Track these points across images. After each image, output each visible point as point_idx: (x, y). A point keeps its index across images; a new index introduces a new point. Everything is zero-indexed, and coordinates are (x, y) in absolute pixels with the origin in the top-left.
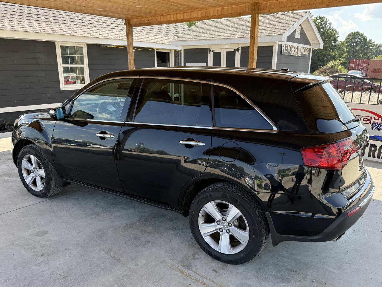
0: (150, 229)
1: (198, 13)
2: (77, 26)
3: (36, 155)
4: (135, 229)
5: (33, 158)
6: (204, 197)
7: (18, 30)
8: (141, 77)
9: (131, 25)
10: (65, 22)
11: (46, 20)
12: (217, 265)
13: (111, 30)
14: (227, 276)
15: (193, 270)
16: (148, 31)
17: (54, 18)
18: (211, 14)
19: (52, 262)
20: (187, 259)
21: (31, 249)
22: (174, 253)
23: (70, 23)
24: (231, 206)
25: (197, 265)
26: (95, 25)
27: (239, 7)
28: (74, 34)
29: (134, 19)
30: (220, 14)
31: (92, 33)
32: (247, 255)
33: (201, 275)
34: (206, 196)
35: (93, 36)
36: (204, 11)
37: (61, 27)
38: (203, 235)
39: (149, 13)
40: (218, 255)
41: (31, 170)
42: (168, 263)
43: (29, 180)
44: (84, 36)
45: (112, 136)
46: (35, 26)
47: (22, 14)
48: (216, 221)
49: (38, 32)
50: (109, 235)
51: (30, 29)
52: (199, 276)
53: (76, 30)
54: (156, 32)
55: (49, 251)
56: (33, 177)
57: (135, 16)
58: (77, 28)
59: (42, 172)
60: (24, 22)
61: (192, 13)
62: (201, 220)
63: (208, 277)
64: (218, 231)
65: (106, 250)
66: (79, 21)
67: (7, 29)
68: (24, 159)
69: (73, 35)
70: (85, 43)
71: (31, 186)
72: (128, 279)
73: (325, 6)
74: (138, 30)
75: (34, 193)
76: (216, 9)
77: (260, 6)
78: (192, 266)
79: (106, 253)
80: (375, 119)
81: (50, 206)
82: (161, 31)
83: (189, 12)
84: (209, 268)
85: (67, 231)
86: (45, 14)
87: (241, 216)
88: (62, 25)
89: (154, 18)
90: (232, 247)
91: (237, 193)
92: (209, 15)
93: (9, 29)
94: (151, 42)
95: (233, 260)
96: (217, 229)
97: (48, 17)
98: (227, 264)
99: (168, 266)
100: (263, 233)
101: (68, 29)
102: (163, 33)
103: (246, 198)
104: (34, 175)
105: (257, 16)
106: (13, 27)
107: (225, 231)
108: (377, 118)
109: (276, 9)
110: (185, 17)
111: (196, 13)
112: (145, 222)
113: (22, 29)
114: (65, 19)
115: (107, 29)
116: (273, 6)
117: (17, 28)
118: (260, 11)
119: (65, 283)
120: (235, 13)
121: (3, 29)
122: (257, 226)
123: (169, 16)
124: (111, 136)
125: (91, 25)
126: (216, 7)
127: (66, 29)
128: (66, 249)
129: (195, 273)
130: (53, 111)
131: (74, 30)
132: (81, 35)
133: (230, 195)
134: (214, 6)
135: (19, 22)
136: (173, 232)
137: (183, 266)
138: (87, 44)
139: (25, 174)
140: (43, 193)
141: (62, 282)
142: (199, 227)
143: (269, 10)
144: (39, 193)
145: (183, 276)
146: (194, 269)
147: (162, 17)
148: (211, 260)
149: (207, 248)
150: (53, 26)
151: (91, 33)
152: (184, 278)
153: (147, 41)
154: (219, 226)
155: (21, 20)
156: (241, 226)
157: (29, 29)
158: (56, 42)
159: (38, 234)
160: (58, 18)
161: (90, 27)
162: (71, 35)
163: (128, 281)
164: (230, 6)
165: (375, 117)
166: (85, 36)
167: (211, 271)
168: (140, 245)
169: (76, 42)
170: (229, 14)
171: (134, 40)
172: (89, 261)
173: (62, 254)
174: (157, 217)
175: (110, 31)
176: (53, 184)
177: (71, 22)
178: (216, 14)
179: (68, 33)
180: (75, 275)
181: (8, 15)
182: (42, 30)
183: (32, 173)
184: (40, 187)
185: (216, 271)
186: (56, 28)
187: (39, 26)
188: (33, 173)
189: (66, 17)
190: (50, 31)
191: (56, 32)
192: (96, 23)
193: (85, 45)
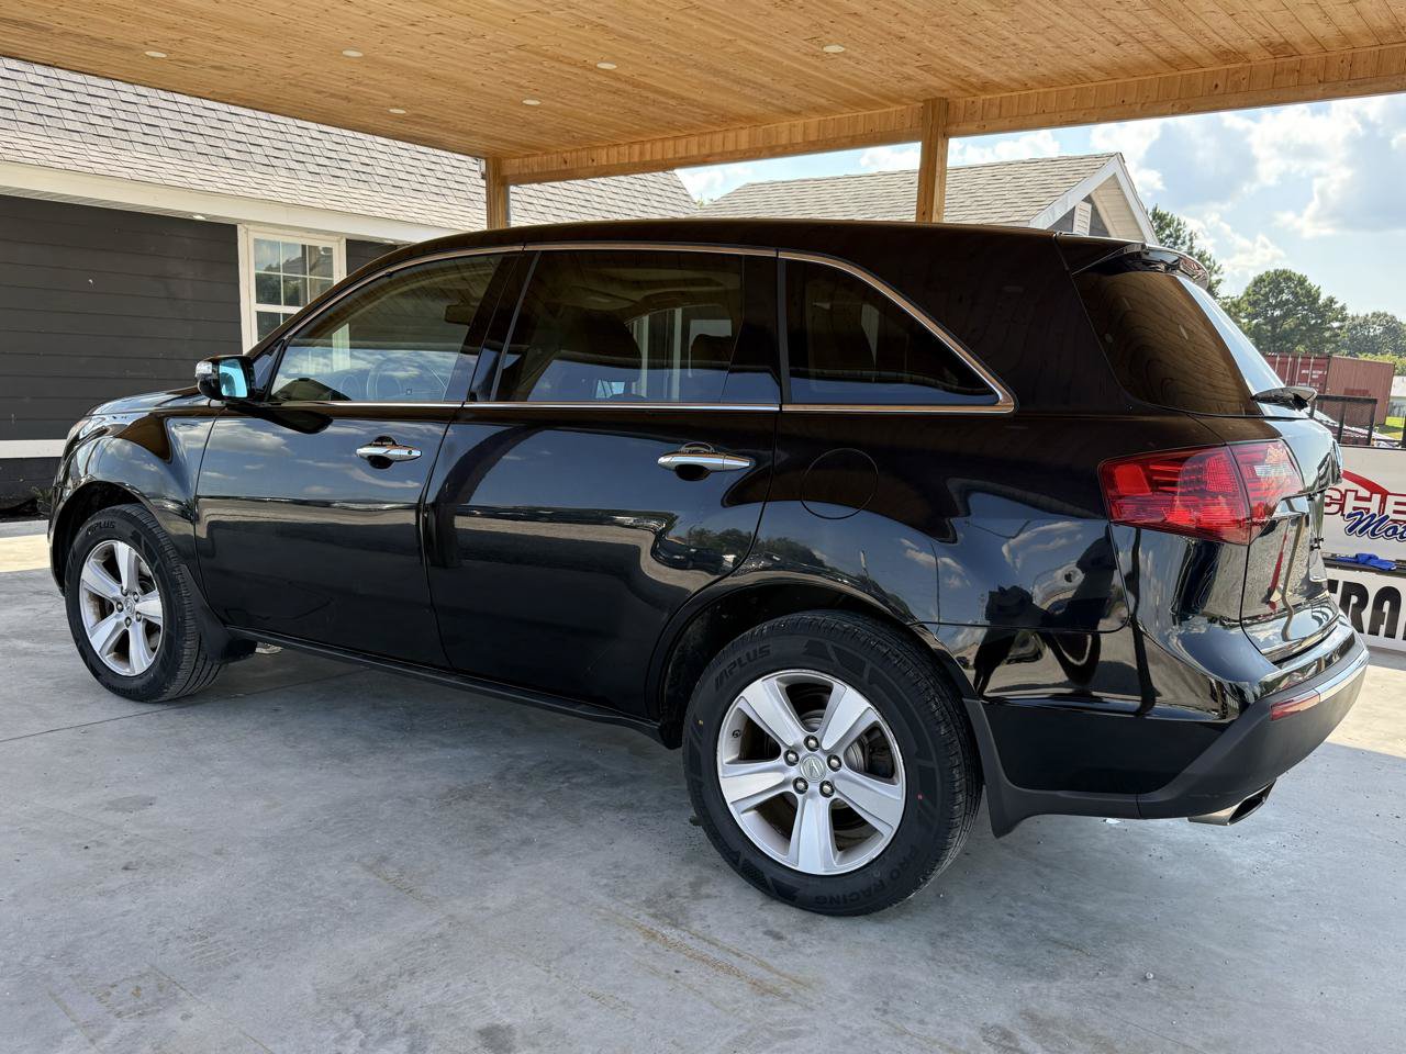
0: (536, 805)
1: (736, 136)
2: (317, 178)
3: (134, 541)
4: (482, 803)
5: (124, 552)
6: (739, 660)
7: (112, 174)
8: (530, 248)
9: (505, 177)
10: (275, 162)
11: (210, 151)
12: (782, 916)
13: (435, 198)
14: (820, 953)
15: (692, 931)
17: (238, 146)
18: (784, 140)
19: (160, 888)
20: (670, 896)
21: (87, 848)
22: (624, 876)
23: (293, 165)
24: (838, 686)
25: (706, 916)
26: (377, 178)
27: (880, 114)
28: (305, 200)
29: (515, 158)
30: (813, 138)
31: (369, 203)
32: (895, 875)
33: (720, 944)
34: (748, 654)
35: (371, 214)
36: (760, 130)
37: (261, 176)
38: (731, 807)
39: (568, 131)
40: (788, 881)
41: (114, 599)
42: (600, 907)
43: (101, 635)
44: (339, 209)
45: (416, 453)
46: (169, 168)
47: (127, 126)
48: (784, 750)
49: (179, 184)
50: (381, 818)
51: (154, 175)
52: (713, 947)
53: (313, 190)
55: (154, 856)
56: (118, 626)
57: (522, 145)
58: (316, 185)
59: (153, 606)
60: (135, 153)
61: (718, 138)
62: (726, 750)
63: (749, 952)
64: (791, 789)
65: (367, 861)
66: (326, 162)
67: (73, 167)
68: (92, 560)
69: (301, 203)
70: (342, 235)
71: (109, 661)
72: (446, 948)
73: (1175, 110)
74: (529, 207)
75: (116, 683)
76: (800, 122)
77: (952, 112)
78: (687, 918)
79: (369, 868)
80: (1357, 498)
81: (172, 727)
83: (706, 134)
84: (752, 926)
85: (226, 802)
86: (210, 132)
87: (875, 722)
88: (264, 169)
89: (585, 153)
90: (839, 850)
91: (863, 639)
92: (773, 143)
93: (79, 168)
95: (844, 896)
96: (784, 784)
97: (220, 143)
98: (820, 917)
99: (599, 914)
100: (957, 784)
101: (285, 185)
103: (897, 656)
104: (122, 619)
105: (939, 143)
106: (93, 165)
107: (814, 787)
108: (1364, 493)
109: (1007, 121)
110: (695, 152)
111: (731, 135)
112: (521, 785)
113: (125, 173)
114: (277, 153)
115: (420, 195)
116: (995, 111)
117: (110, 167)
118: (954, 128)
119: (203, 952)
120: (866, 135)
121: (59, 165)
122: (934, 756)
123: (636, 148)
124: (410, 452)
125: (364, 177)
126: (798, 113)
127: (277, 185)
128: (219, 853)
129: (699, 938)
130: (210, 365)
131: (305, 188)
132: (328, 207)
133: (835, 645)
134: (794, 109)
135: (116, 151)
136: (621, 817)
137: (655, 916)
138: (347, 240)
139: (88, 613)
140: (150, 684)
141: (193, 948)
142: (720, 774)
143: (982, 123)
144: (137, 683)
145: (654, 944)
146: (696, 926)
147: (614, 151)
148: (761, 903)
149: (746, 854)
150: (235, 171)
151: (363, 202)
152: (655, 953)
154: (793, 772)
155: (124, 145)
156: (876, 764)
157: (150, 174)
158: (239, 227)
159: (115, 806)
160: (253, 149)
161: (361, 185)
162: (295, 202)
163: (444, 954)
164: (847, 110)
165: (1357, 492)
166: (344, 209)
167: (760, 935)
168: (497, 849)
170: (843, 141)
172: (299, 891)
173: (201, 867)
174: (567, 772)
175: (430, 203)
176: (189, 648)
177: (297, 164)
178: (800, 140)
179: (285, 197)
180: (245, 929)
181: (78, 127)
182: (193, 181)
183: (116, 612)
184: (141, 659)
185: (778, 937)
186: (243, 178)
187: (187, 169)
188: (121, 610)
189: (280, 145)
190: (224, 186)
191: (245, 189)
192: (385, 172)
193: (338, 241)
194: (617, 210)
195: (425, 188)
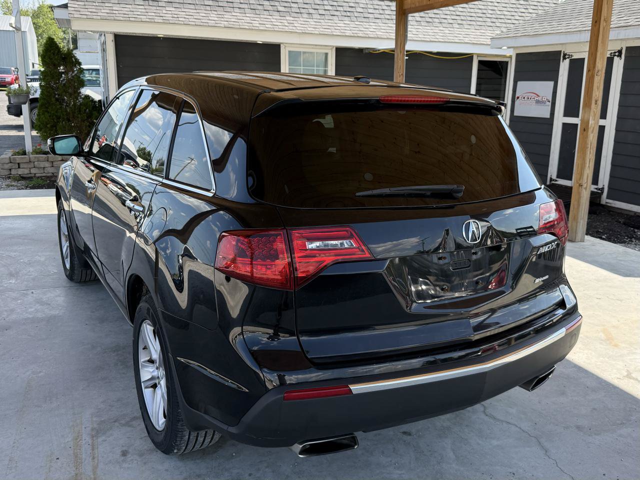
2: (322, 17)
7: (216, 25)
9: (405, 10)
10: (302, 10)
11: (271, 8)
16: (464, 22)
23: (311, 11)
26: (356, 14)
28: (310, 30)
35: (344, 34)
37: (292, 19)
44: (326, 33)
46: (247, 19)
49: (247, 27)
51: (237, 23)
53: (317, 24)
54: (483, 24)
58: (321, 21)
60: (233, 14)
66: (330, 8)
69: (307, 31)
70: (333, 47)
82: (494, 20)
88: (295, 15)
93: (200, 24)
94: (462, 41)
101: (303, 23)
102: (498, 24)
106: (208, 21)
113: (223, 24)
115: (377, 21)
125: (348, 14)
127: (299, 23)
131: (314, 24)
132: (321, 33)
135: (224, 13)
138: (335, 48)
150: (280, 18)
151: (343, 28)
153: (453, 41)
155: (229, 10)
157: (235, 23)
158: (281, 45)
161: (346, 18)
162: (304, 31)
166: (329, 33)
169: (316, 45)
171: (408, 38)
175: (384, 25)
177: (313, 10)
179: (300, 29)
182: (256, 25)
186: (282, 21)
187: (255, 19)
190: (270, 26)
191: (280, 27)
192: (361, 10)
193: (332, 49)
194: (502, 17)
195: (382, 16)
